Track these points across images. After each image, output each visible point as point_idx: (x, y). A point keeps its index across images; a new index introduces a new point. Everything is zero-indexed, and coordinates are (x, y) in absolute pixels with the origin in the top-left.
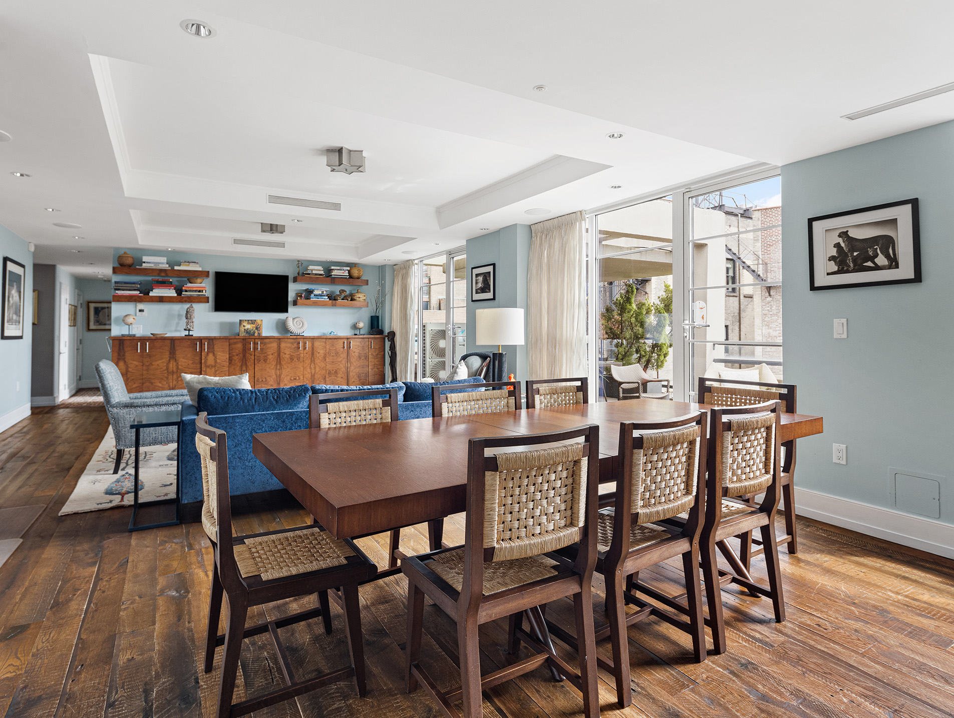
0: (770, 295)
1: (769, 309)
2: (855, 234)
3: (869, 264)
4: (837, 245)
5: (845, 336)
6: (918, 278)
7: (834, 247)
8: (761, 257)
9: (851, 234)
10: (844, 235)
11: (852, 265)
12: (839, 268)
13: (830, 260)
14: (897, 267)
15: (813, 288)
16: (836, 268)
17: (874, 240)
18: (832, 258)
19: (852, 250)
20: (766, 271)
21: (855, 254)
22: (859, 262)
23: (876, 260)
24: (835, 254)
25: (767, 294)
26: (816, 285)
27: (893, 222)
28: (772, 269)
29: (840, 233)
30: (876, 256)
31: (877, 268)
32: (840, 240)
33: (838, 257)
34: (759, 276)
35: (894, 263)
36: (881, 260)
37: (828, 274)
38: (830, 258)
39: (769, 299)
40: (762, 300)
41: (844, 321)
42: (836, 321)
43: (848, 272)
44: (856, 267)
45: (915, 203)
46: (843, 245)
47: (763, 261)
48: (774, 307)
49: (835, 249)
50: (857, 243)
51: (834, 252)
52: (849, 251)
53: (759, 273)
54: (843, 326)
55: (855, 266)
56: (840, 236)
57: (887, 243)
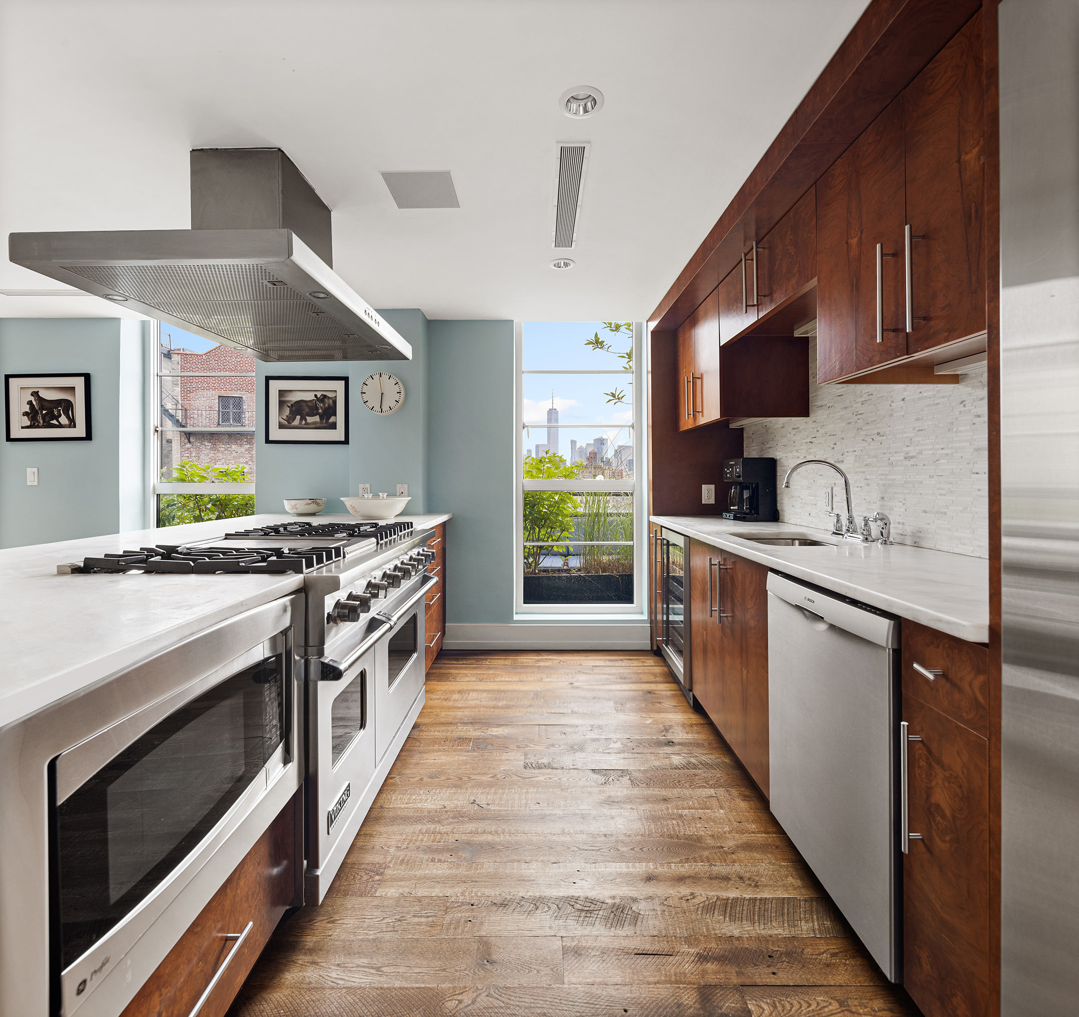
0: (189, 442)
1: (188, 455)
2: (44, 394)
3: (55, 422)
4: (30, 403)
5: (36, 483)
6: (89, 437)
7: (28, 404)
8: (180, 402)
9: (41, 394)
10: (35, 394)
11: (41, 421)
12: (31, 423)
13: (24, 415)
14: (75, 427)
15: (9, 439)
16: (28, 423)
17: (59, 402)
18: (26, 414)
19: (42, 409)
20: (186, 417)
21: (44, 412)
22: (47, 419)
23: (60, 419)
24: (28, 410)
25: (187, 440)
26: (12, 437)
27: (72, 389)
28: (192, 416)
29: (32, 392)
30: (60, 415)
31: (60, 426)
32: (32, 399)
33: (30, 414)
34: (178, 421)
35: (72, 424)
36: (63, 420)
37: (22, 428)
38: (24, 413)
39: (188, 445)
40: (181, 447)
41: (35, 470)
42: (29, 470)
43: (38, 427)
44: (45, 424)
45: (87, 377)
46: (34, 403)
47: (182, 406)
48: (194, 453)
49: (28, 406)
50: (45, 403)
51: (27, 408)
52: (39, 409)
53: (177, 418)
54: (34, 474)
55: (44, 422)
56: (32, 395)
57: (68, 406)
